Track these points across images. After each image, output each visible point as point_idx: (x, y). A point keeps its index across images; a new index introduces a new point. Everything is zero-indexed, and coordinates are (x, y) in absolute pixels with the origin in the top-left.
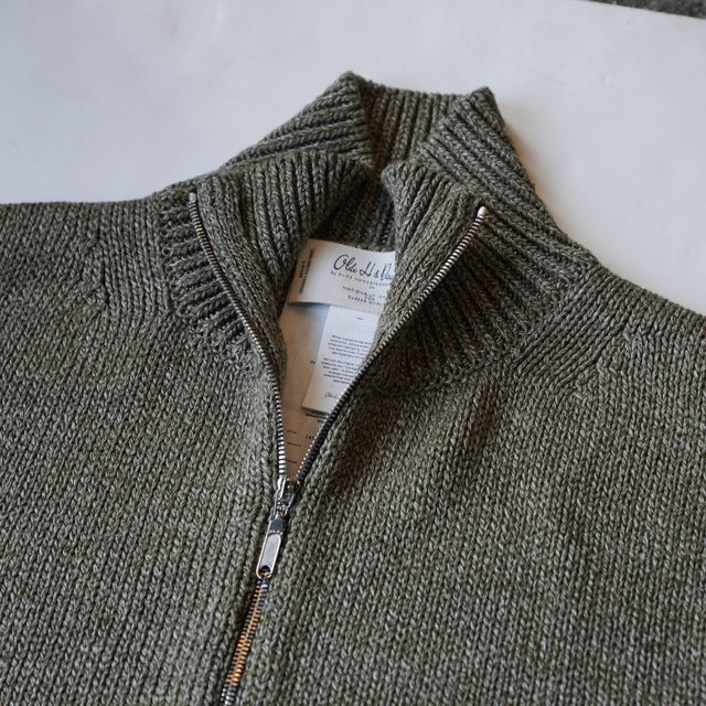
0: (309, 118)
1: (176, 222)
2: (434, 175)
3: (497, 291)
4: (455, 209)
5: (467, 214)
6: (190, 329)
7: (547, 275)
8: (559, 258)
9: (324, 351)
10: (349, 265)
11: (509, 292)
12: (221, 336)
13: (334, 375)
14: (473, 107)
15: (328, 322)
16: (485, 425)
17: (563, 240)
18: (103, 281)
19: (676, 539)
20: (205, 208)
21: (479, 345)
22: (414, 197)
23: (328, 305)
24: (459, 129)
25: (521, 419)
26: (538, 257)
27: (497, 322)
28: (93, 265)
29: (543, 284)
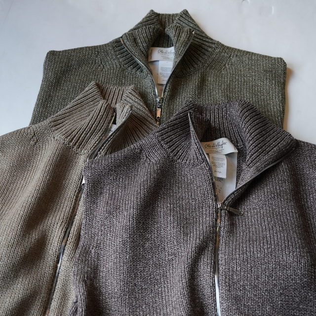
0: (145, 20)
1: (117, 47)
2: (180, 27)
3: (199, 52)
4: (187, 32)
5: (190, 33)
6: (126, 70)
7: (210, 47)
8: (212, 43)
9: (160, 71)
10: (162, 52)
11: (202, 52)
12: (134, 70)
13: (164, 76)
14: (184, 13)
15: (159, 65)
16: (203, 81)
17: (212, 39)
18: (102, 63)
19: (252, 98)
20: (125, 41)
21: (197, 64)
22: (176, 32)
23: (158, 61)
24: (181, 19)
25: (210, 79)
26: (207, 44)
27: (200, 59)
28: (98, 60)
29: (210, 49)
